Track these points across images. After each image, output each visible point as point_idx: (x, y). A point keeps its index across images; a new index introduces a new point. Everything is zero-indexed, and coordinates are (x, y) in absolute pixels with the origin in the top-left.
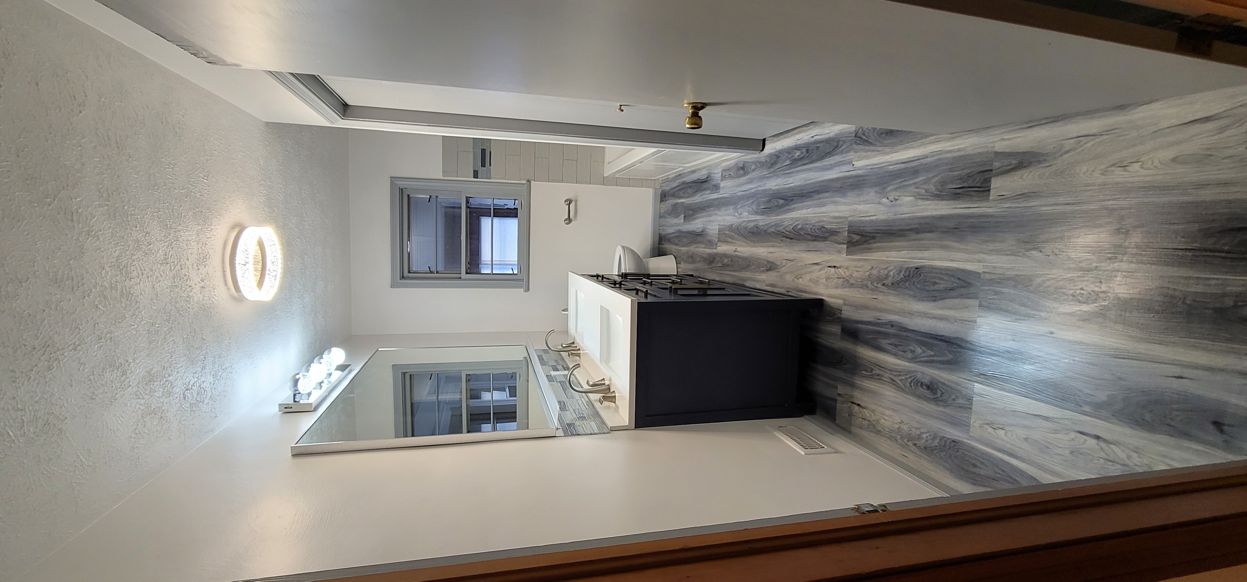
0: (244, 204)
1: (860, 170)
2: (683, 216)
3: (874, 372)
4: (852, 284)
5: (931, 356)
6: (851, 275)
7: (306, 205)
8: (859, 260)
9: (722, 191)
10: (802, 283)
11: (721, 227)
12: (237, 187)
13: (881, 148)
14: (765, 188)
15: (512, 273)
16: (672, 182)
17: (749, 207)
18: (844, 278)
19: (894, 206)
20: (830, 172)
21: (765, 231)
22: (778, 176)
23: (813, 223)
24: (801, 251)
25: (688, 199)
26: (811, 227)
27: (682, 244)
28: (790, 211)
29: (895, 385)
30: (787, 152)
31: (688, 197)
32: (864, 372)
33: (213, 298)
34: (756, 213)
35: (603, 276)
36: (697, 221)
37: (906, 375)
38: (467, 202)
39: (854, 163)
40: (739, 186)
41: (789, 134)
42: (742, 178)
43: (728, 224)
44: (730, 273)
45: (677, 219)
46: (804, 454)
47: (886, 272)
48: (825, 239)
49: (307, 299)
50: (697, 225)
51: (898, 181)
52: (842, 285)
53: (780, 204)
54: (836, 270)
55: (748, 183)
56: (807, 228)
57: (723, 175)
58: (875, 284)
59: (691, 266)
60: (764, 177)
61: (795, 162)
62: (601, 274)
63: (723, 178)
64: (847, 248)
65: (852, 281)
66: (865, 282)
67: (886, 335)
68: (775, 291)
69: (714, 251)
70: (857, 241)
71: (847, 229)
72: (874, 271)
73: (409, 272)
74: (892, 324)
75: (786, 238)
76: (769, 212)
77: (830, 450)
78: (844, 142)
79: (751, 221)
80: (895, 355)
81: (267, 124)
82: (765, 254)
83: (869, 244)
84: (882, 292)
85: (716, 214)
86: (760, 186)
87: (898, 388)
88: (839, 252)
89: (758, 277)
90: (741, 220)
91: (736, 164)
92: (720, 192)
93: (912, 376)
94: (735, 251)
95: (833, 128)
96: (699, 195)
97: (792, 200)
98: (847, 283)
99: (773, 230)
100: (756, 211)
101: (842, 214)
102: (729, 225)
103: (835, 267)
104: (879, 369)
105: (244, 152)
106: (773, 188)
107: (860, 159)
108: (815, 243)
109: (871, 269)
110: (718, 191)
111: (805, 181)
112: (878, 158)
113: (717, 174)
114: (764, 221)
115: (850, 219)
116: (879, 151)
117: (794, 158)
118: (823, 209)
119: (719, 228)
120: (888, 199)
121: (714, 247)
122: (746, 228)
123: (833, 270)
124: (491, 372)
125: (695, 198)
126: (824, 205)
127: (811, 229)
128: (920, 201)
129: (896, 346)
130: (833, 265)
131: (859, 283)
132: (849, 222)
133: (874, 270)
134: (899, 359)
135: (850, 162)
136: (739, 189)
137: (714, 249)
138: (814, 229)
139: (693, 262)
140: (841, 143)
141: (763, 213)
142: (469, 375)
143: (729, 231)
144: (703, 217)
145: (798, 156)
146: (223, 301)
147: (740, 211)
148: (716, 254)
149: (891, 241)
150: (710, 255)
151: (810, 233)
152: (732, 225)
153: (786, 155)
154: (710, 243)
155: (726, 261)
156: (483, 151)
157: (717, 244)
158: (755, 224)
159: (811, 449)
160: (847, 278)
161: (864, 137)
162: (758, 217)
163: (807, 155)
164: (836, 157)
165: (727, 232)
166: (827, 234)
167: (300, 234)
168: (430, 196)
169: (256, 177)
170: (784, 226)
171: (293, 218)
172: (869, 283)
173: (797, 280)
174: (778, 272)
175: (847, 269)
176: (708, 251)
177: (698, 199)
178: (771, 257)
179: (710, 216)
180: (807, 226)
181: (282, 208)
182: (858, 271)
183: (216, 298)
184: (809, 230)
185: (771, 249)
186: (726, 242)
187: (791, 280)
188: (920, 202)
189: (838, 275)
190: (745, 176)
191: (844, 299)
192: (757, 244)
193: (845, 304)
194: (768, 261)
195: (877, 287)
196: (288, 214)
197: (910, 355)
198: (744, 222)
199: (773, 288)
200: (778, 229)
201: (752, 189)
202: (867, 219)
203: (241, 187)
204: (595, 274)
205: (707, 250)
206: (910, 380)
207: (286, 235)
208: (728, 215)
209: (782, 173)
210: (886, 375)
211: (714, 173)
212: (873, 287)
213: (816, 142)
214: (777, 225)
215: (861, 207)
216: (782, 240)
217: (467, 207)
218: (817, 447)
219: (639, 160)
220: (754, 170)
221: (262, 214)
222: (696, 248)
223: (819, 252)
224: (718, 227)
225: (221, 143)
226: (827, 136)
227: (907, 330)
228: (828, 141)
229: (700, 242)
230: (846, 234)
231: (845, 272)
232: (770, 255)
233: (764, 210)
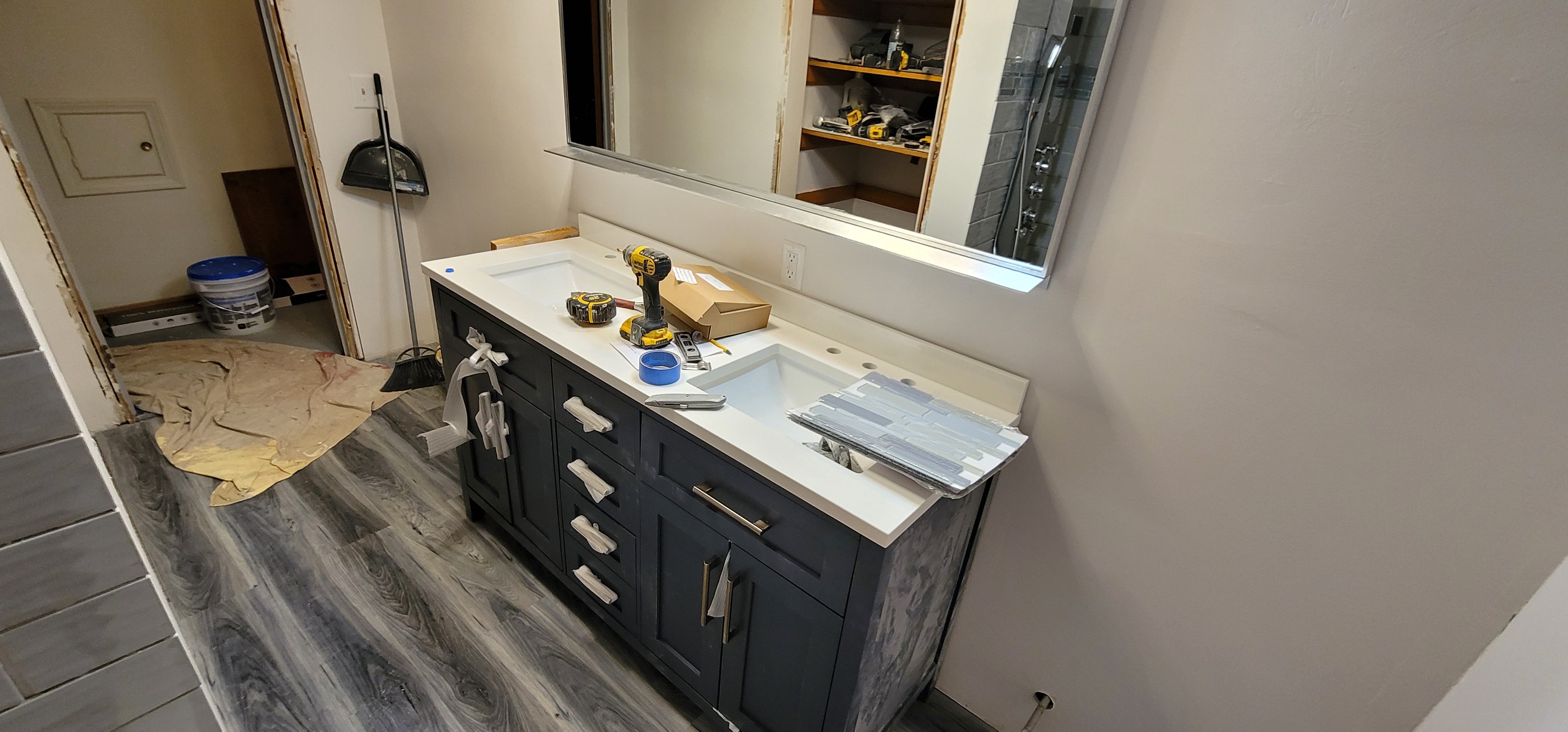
1: (259, 571)
4: (419, 503)
6: (409, 509)
8: (383, 511)
10: (476, 551)
13: (221, 567)
18: (419, 513)
20: (277, 612)
23: (375, 587)
24: (432, 580)
26: (382, 587)
28: (378, 639)
34: (434, 716)
39: (252, 588)
47: (379, 489)
48: (387, 560)
51: (264, 529)
52: (430, 511)
53: (378, 667)
54: (417, 525)
56: (389, 592)
58: (400, 488)
61: (274, 692)
64: (379, 529)
65: (415, 505)
66: (406, 496)
70: (363, 525)
71: (354, 543)
72: (386, 495)
75: (431, 615)
76: (410, 684)
82: (493, 632)
83: (357, 515)
109: (386, 499)
111: (308, 644)
112: (238, 564)
114: (435, 683)
115: (338, 548)
116: (226, 567)
117: (267, 699)
118: (343, 586)
120: (291, 527)
123: (421, 529)
126: (336, 589)
127: (386, 585)
130: (416, 533)
131: (411, 500)
132: (342, 545)
133: (384, 497)
135: (252, 593)
138: (383, 579)
140: (220, 624)
145: (260, 691)
149: (341, 500)
151: (394, 585)
160: (416, 511)
161: (207, 596)
162: (441, 706)
163: (254, 673)
166: (377, 560)
170: (414, 631)
172: (403, 493)
174: (497, 590)
175: (406, 517)
178: (489, 619)
180: (384, 592)
182: (399, 507)
184: (389, 586)
185: (476, 628)
189: (422, 521)
191: (445, 501)
193: (449, 497)
200: (429, 641)
202: (326, 530)
212: (404, 488)
213: (224, 669)
214: (423, 647)
215: (315, 545)
216: (442, 619)
223: (412, 554)
228: (217, 646)
230: (361, 541)
231: (412, 516)
232: (486, 624)
233: (414, 701)
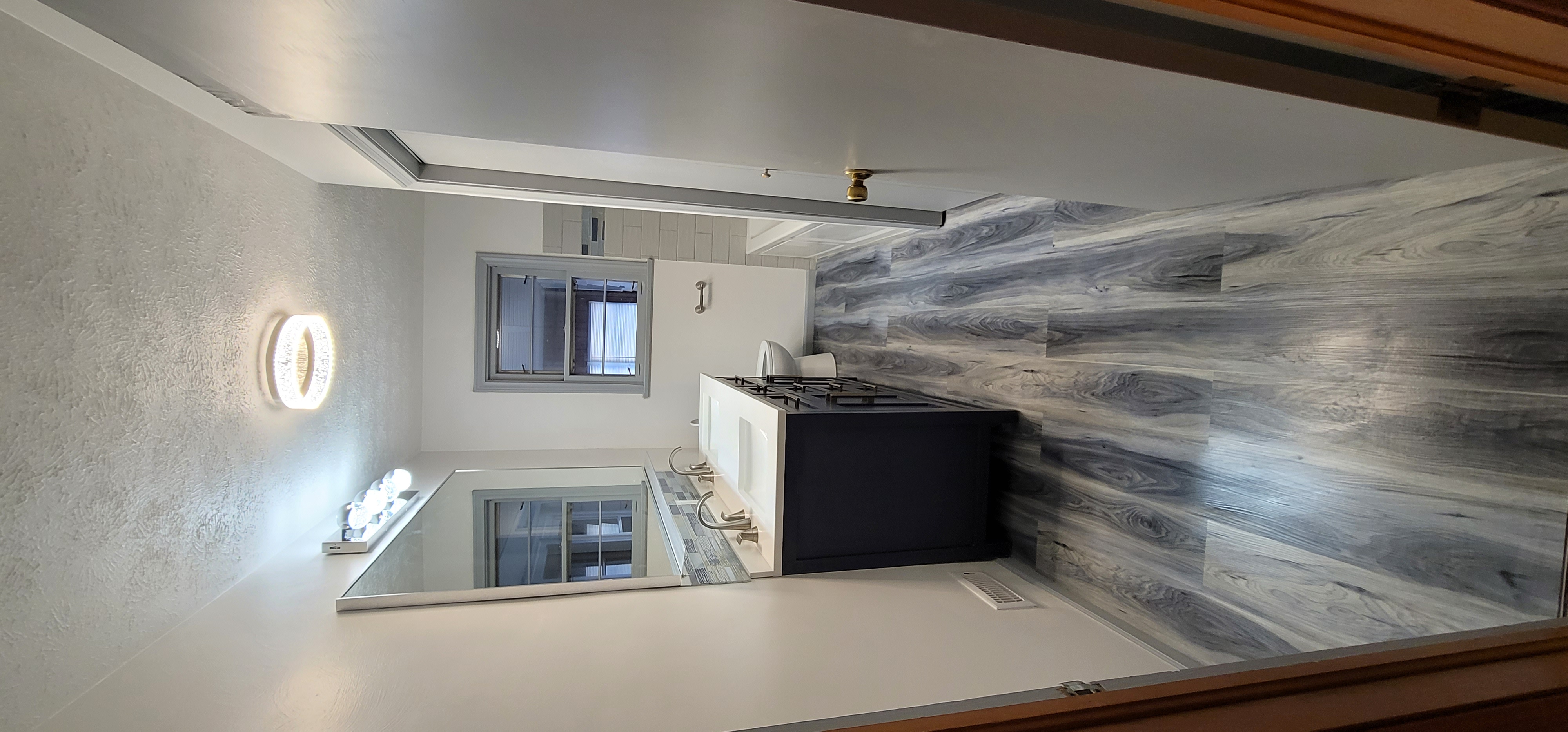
0: (287, 286)
1: (1063, 252)
2: (844, 304)
3: (1083, 504)
4: (1055, 393)
5: (1153, 485)
6: (1053, 382)
7: (368, 287)
8: (1063, 363)
9: (892, 275)
10: (992, 390)
11: (891, 319)
12: (279, 264)
13: (1088, 226)
14: (945, 272)
15: (629, 374)
16: (831, 262)
17: (926, 295)
18: (1044, 385)
19: (1103, 297)
20: (1025, 254)
21: (946, 325)
22: (961, 258)
23: (1006, 317)
24: (990, 350)
25: (850, 284)
26: (1002, 321)
27: (844, 339)
28: (977, 300)
29: (1108, 520)
30: (972, 228)
31: (851, 281)
32: (1071, 504)
33: (242, 405)
34: (935, 302)
35: (743, 379)
36: (861, 311)
37: (1122, 508)
38: (574, 284)
39: (1054, 243)
40: (913, 268)
41: (974, 207)
42: (916, 259)
43: (900, 316)
44: (902, 376)
45: (837, 308)
46: (996, 609)
47: (1096, 379)
48: (1020, 336)
49: (365, 406)
50: (861, 315)
51: (1109, 267)
52: (1042, 394)
53: (965, 292)
54: (1034, 375)
55: (924, 265)
56: (997, 322)
57: (894, 255)
58: (1082, 394)
59: (855, 367)
60: (944, 259)
61: (982, 240)
62: (740, 376)
63: (894, 258)
64: (1047, 348)
65: (1054, 389)
66: (1070, 391)
67: (1096, 457)
68: (959, 400)
69: (883, 348)
70: (1059, 340)
71: (1046, 324)
72: (1081, 378)
73: (497, 372)
74: (1104, 444)
75: (972, 334)
76: (951, 301)
77: (1031, 604)
78: (1043, 218)
79: (928, 312)
80: (1109, 483)
81: (321, 185)
82: (947, 354)
83: (1075, 343)
84: (1090, 403)
85: (885, 303)
86: (940, 269)
87: (1113, 524)
88: (1038, 352)
89: (938, 382)
90: (917, 311)
91: (910, 242)
92: (889, 276)
93: (1131, 510)
94: (909, 350)
95: (1028, 200)
96: (864, 279)
97: (979, 288)
98: (1048, 392)
99: (956, 324)
100: (935, 299)
101: (1040, 306)
102: (902, 317)
103: (1032, 371)
104: (1089, 501)
105: (290, 221)
106: (955, 272)
107: (1063, 238)
108: (1008, 341)
109: (1077, 375)
110: (887, 274)
111: (995, 264)
112: (1083, 238)
113: (886, 254)
114: (944, 312)
115: (1050, 312)
116: (1086, 229)
117: (981, 236)
118: (1018, 299)
119: (889, 321)
120: (1096, 288)
121: (883, 343)
122: (923, 321)
123: (1030, 374)
124: (600, 500)
125: (860, 282)
126: (1018, 294)
127: (1002, 323)
128: (1135, 291)
129: (1109, 471)
130: (1030, 369)
131: (1064, 392)
132: (1050, 316)
133: (1081, 375)
134: (1113, 488)
135: (1050, 242)
136: (915, 272)
137: (883, 346)
138: (1007, 325)
139: (857, 362)
140: (1038, 218)
141: (943, 303)
142: (571, 504)
143: (901, 324)
144: (870, 306)
145: (986, 233)
146: (255, 410)
147: (914, 300)
148: (886, 353)
149: (1101, 341)
150: (877, 353)
151: (1001, 328)
152: (905, 317)
153: (971, 232)
154: (878, 340)
155: (898, 361)
156: (595, 221)
157: (886, 340)
158: (932, 316)
159: (1005, 602)
160: (1048, 385)
161: (1066, 212)
162: (938, 308)
163: (997, 233)
164: (1032, 235)
165: (899, 326)
166: (1023, 331)
167: (358, 324)
168: (526, 276)
169: (303, 252)
170: (969, 319)
171: (350, 304)
172: (1075, 392)
173: (985, 387)
174: (963, 376)
175: (1047, 374)
176: (876, 348)
177: (863, 283)
178: (954, 358)
179: (878, 305)
180: (999, 320)
181: (336, 290)
182: (1060, 377)
183: (246, 406)
184: (1000, 325)
185: (954, 348)
186: (898, 337)
187: (979, 387)
188: (1136, 293)
189: (1036, 381)
190: (921, 257)
191: (1045, 412)
192: (936, 341)
193: (1045, 418)
194: (950, 363)
195: (1084, 397)
196: (344, 299)
197: (1127, 483)
198: (919, 313)
199: (956, 397)
200: (961, 323)
201: (929, 272)
202: (1072, 312)
203: (285, 264)
204: (733, 376)
205: (873, 347)
206: (1127, 514)
207: (340, 325)
208: (900, 304)
209: (966, 253)
210: (1098, 508)
211: (883, 252)
212: (1080, 397)
213: (1008, 217)
214: (960, 318)
215: (1064, 298)
216: (967, 337)
217: (573, 290)
218: (1013, 599)
219: (789, 235)
220: (932, 249)
221: (311, 299)
222: (860, 344)
223: (1013, 353)
224: (887, 319)
225: (261, 211)
226: (1020, 210)
227: (1123, 451)
228: (1023, 216)
229: (865, 338)
230: (1046, 330)
231: (1045, 378)
232: (952, 354)
233: (945, 299)
